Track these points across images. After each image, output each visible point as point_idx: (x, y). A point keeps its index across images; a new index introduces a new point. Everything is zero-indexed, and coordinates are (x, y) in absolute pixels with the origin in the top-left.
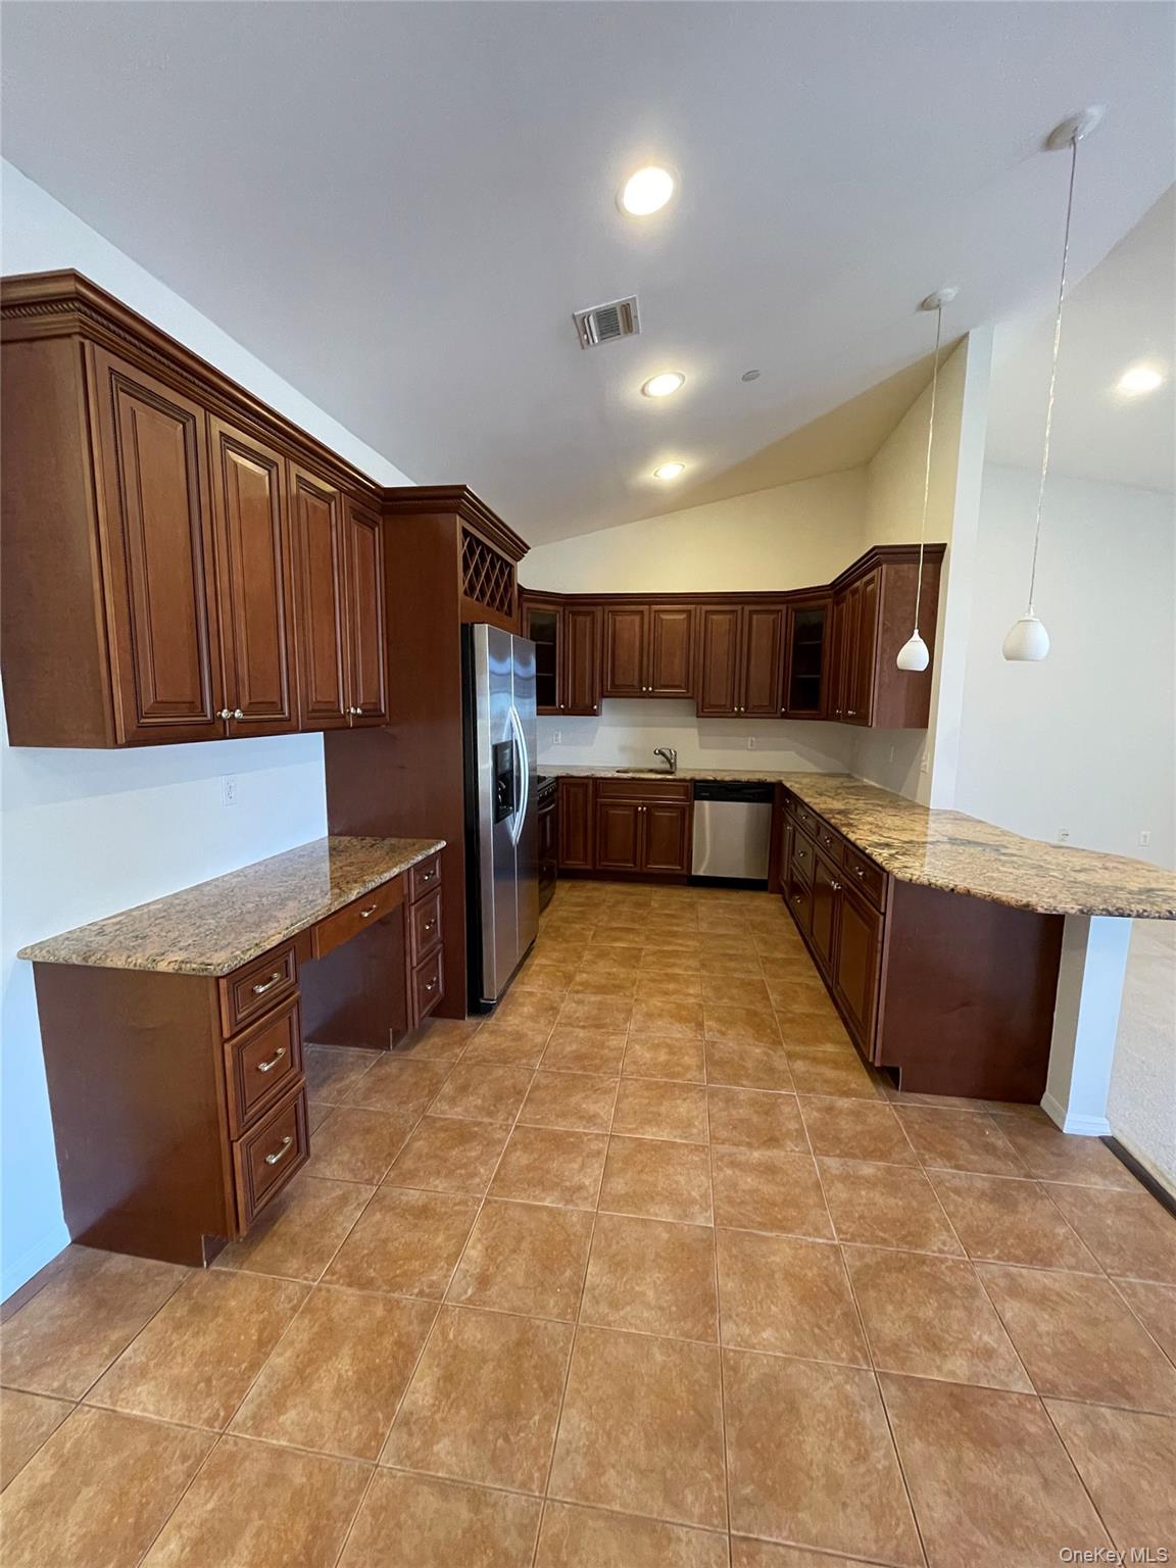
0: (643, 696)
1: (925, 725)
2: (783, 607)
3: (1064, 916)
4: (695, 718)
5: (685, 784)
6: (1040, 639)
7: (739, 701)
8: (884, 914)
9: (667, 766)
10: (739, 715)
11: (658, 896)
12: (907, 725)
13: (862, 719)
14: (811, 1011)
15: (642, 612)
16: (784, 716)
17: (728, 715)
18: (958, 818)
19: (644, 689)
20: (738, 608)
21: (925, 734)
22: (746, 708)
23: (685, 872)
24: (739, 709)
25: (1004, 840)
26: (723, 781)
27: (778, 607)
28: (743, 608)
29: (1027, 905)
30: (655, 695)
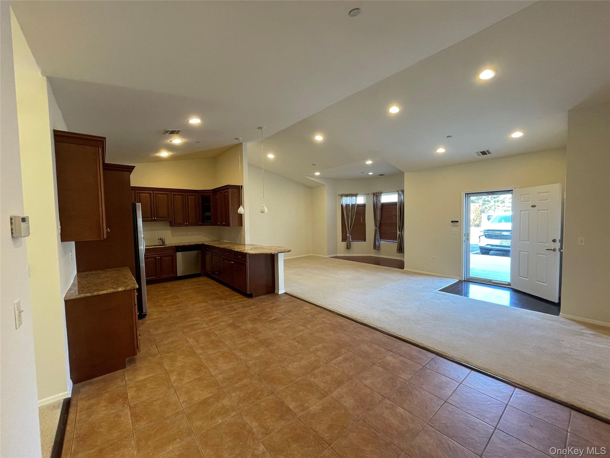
0: (152, 221)
1: (242, 226)
2: (197, 194)
3: (274, 254)
4: (170, 227)
5: (173, 248)
6: (266, 210)
7: (186, 221)
8: (247, 263)
9: (161, 243)
10: (187, 225)
11: (168, 285)
12: (238, 226)
13: (228, 224)
14: (229, 293)
15: (150, 193)
16: (200, 225)
17: (184, 225)
18: (251, 245)
19: (153, 218)
20: (184, 194)
21: (242, 227)
22: (189, 223)
23: (175, 276)
24: (187, 224)
25: (263, 247)
26: (186, 245)
27: (195, 194)
28: (185, 194)
29: (271, 253)
30: (157, 220)
